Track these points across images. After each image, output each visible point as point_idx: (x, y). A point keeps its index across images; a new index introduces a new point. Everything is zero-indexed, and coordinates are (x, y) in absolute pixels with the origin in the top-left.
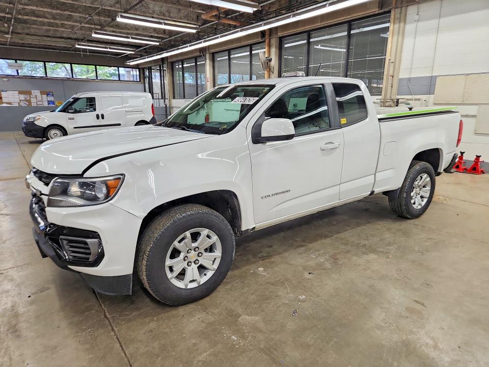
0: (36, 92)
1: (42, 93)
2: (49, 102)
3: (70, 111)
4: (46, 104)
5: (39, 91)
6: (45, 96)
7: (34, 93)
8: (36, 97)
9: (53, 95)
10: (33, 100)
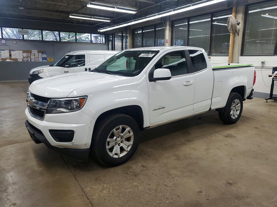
0: (35, 52)
1: (39, 52)
2: (43, 59)
3: (66, 66)
4: (41, 60)
5: (37, 51)
6: (40, 54)
7: (33, 52)
8: (35, 55)
9: (46, 53)
10: (33, 57)
